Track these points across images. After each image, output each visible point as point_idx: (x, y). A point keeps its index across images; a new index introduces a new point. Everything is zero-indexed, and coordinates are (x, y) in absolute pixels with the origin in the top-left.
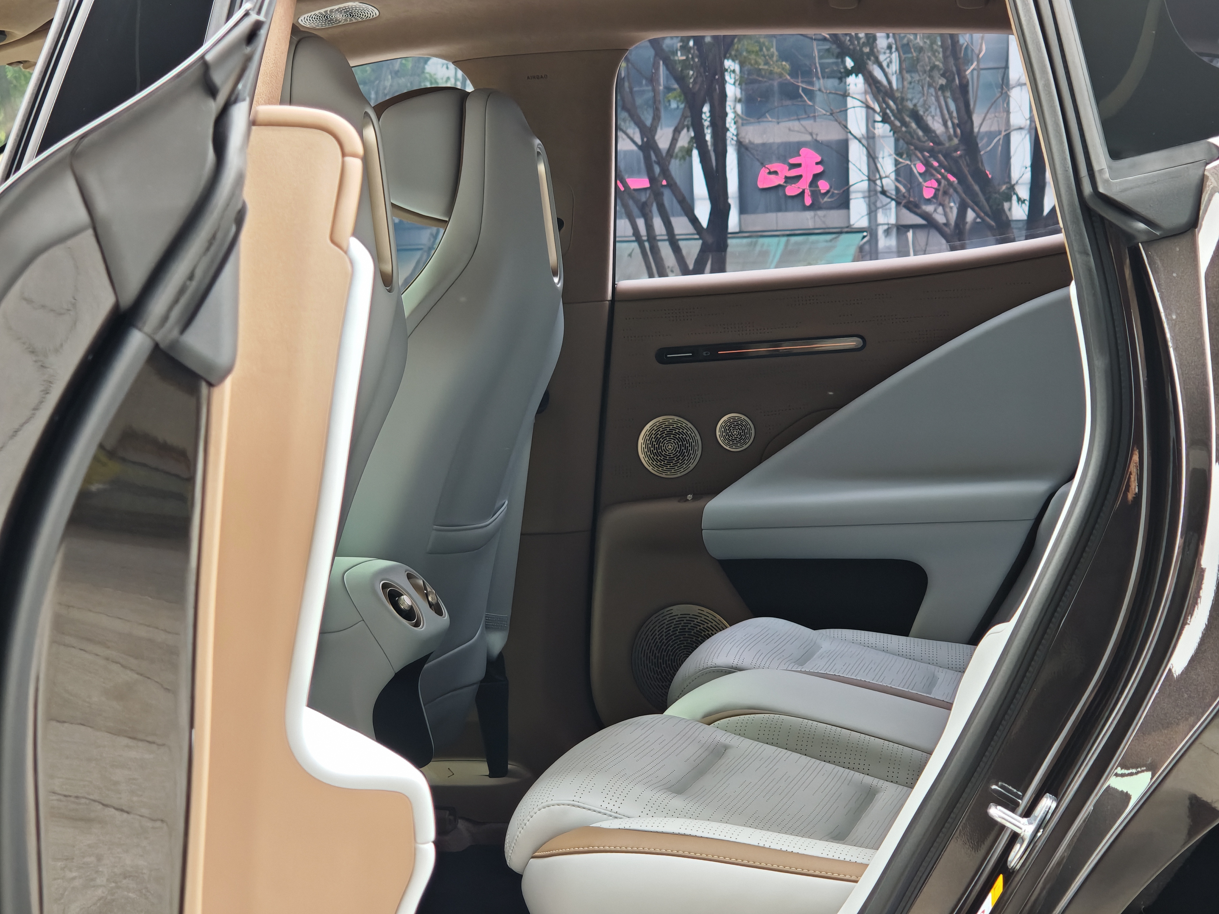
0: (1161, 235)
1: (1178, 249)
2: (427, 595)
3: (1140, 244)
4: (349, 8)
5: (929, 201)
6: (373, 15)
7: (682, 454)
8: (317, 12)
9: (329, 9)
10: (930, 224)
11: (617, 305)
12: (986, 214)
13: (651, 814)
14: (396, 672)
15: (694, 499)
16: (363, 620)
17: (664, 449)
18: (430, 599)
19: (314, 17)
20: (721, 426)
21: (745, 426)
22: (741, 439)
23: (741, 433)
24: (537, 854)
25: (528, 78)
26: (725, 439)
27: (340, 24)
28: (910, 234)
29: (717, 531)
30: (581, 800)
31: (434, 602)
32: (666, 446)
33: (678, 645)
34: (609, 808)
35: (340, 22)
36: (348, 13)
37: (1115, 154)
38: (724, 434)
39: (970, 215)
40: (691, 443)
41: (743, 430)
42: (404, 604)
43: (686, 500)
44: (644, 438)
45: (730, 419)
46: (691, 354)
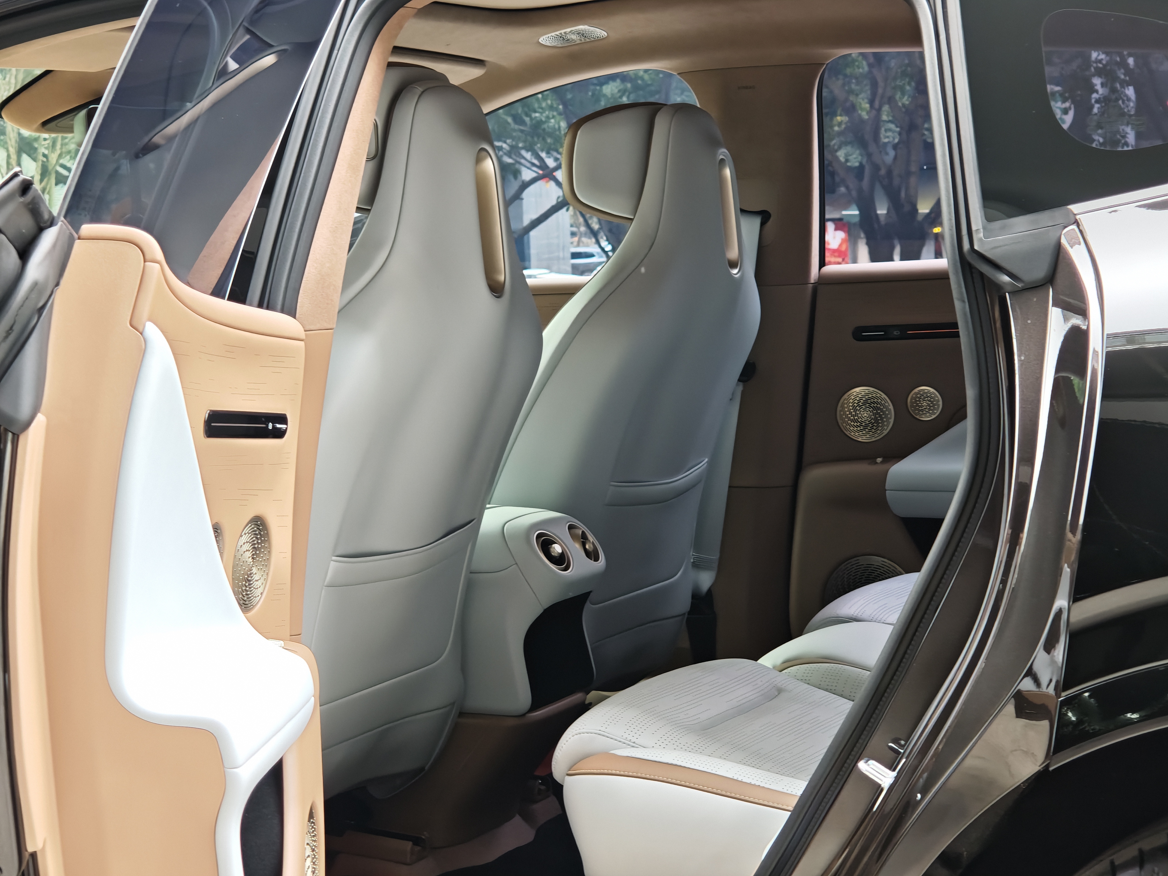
0: (1022, 286)
1: (1035, 300)
3: (1007, 294)
4: (581, 31)
6: (603, 36)
7: (877, 421)
8: (553, 34)
9: (563, 31)
11: (822, 287)
13: (663, 745)
14: (545, 608)
15: (883, 462)
16: (516, 564)
17: (860, 416)
18: (587, 547)
20: (912, 398)
21: (934, 398)
22: (928, 409)
23: (930, 404)
24: (570, 772)
25: (739, 88)
26: (915, 409)
27: (577, 43)
29: (898, 492)
30: (606, 730)
31: (592, 550)
34: (629, 739)
35: (575, 41)
36: (581, 34)
37: (989, 219)
38: (914, 405)
40: (884, 412)
41: (932, 402)
42: (557, 549)
43: (876, 463)
44: (843, 406)
45: (920, 391)
46: (883, 333)
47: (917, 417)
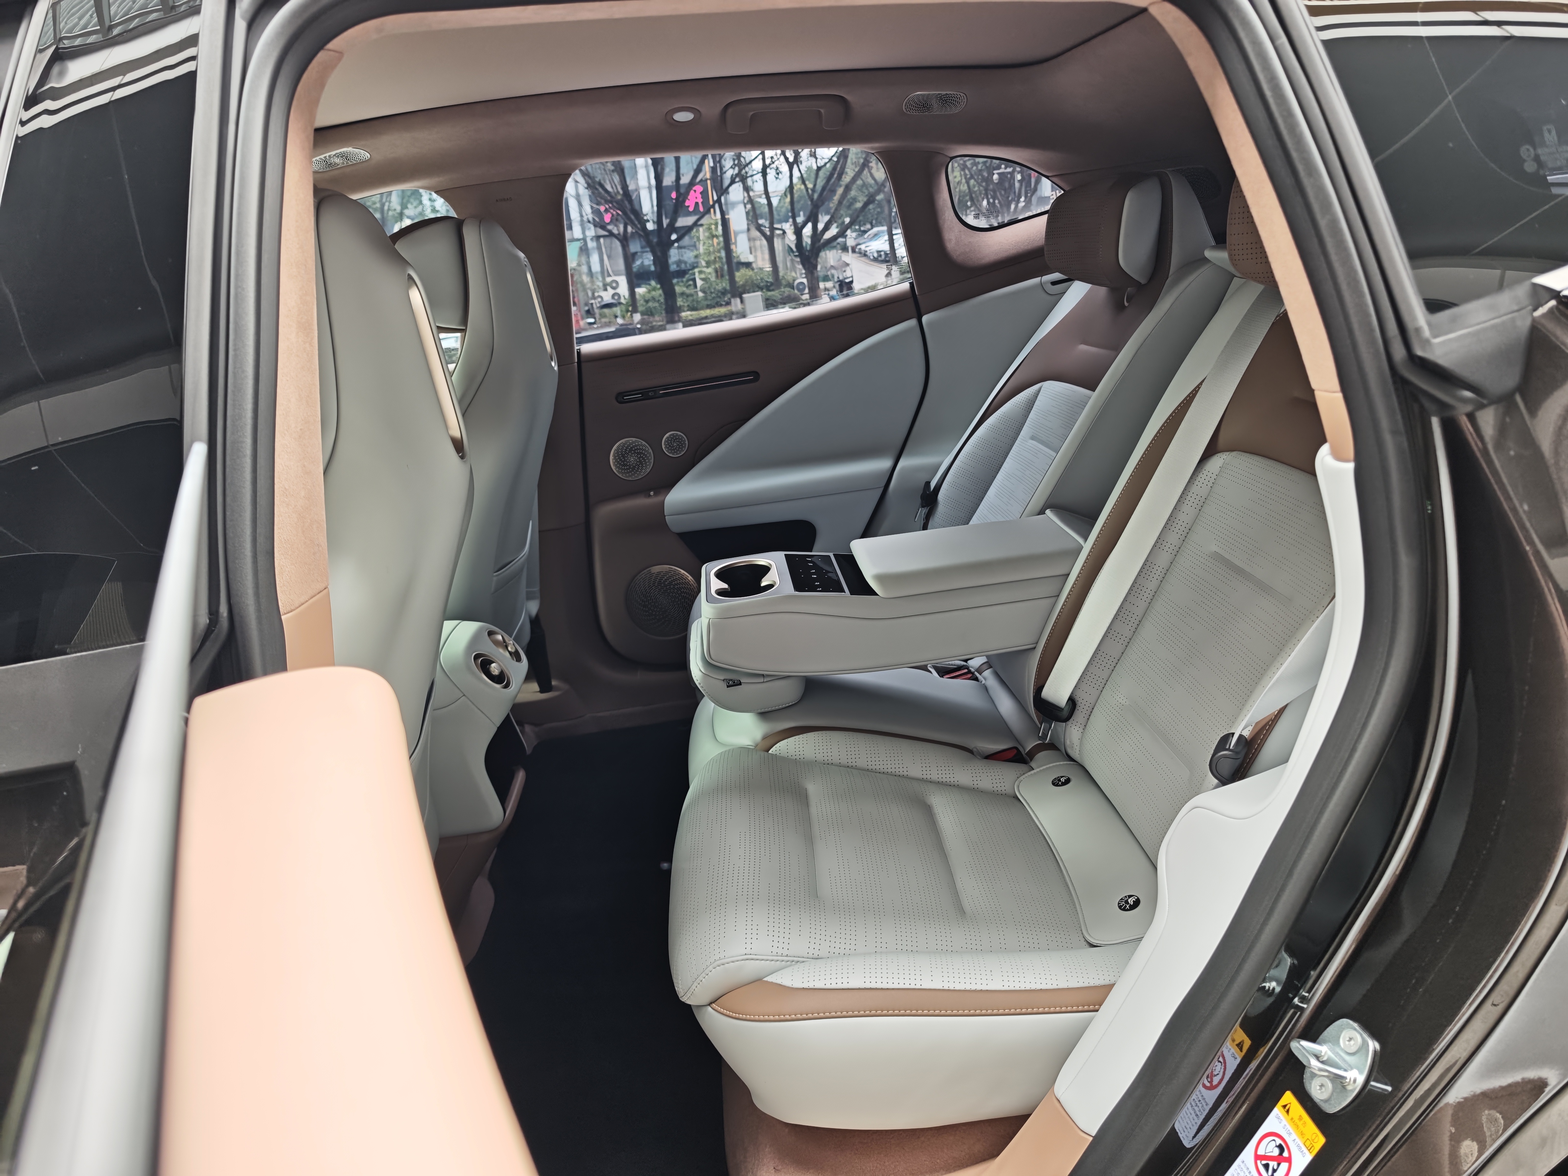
2: (506, 647)
4: (344, 153)
5: (608, 224)
6: (365, 158)
7: (641, 463)
9: (327, 155)
10: (611, 234)
11: (583, 365)
12: (639, 229)
14: (498, 726)
15: (655, 494)
16: (464, 695)
17: (628, 461)
18: (510, 649)
19: (316, 162)
20: (665, 441)
21: (682, 439)
22: (679, 448)
23: (679, 444)
25: (497, 201)
26: (669, 449)
27: (339, 166)
28: (602, 240)
29: (675, 517)
31: (513, 651)
32: (629, 459)
33: (657, 592)
35: (338, 165)
36: (344, 157)
38: (667, 446)
39: (629, 229)
40: (646, 455)
41: (680, 442)
42: (494, 669)
43: (650, 496)
44: (614, 455)
45: (670, 435)
46: (641, 395)
47: (671, 455)
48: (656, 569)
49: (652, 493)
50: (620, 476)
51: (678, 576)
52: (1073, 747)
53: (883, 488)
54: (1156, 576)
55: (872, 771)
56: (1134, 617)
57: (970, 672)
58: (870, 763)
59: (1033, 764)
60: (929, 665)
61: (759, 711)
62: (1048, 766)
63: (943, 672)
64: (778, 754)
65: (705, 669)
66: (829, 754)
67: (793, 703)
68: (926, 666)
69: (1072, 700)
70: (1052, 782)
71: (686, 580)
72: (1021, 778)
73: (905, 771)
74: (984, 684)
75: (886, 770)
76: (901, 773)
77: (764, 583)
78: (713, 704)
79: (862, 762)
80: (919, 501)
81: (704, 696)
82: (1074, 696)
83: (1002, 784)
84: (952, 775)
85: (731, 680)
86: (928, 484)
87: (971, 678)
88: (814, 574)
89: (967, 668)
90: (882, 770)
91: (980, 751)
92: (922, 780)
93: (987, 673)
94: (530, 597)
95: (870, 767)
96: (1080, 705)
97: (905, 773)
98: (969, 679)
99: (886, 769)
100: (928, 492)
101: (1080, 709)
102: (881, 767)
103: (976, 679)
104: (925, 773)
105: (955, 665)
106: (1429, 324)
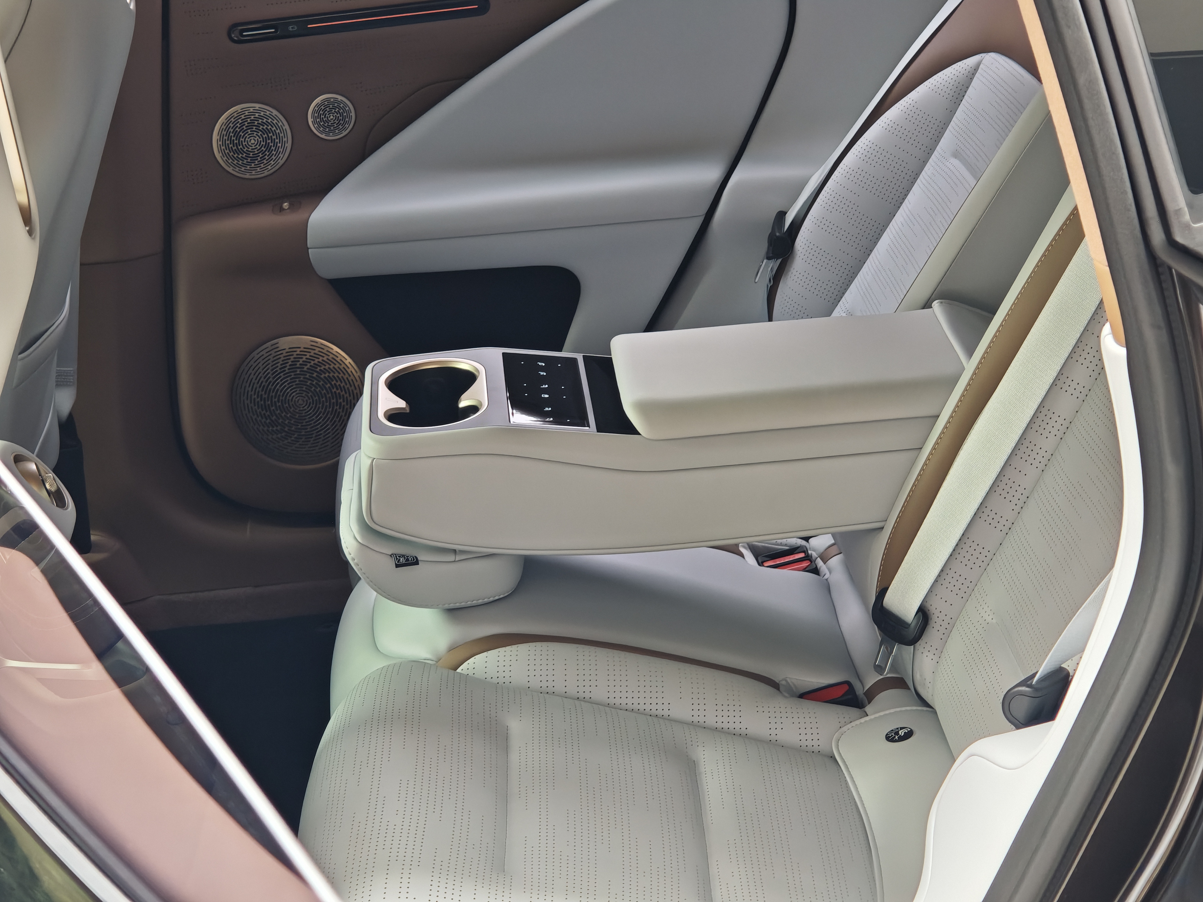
2: (43, 482)
15: (291, 207)
17: (245, 145)
20: (314, 112)
21: (344, 109)
23: (338, 117)
26: (319, 126)
29: (326, 249)
31: (54, 489)
32: (247, 141)
33: (288, 384)
38: (317, 120)
40: (278, 135)
41: (341, 114)
43: (282, 209)
44: (220, 133)
45: (324, 101)
46: (273, 30)
47: (323, 136)
48: (286, 342)
49: (286, 205)
50: (230, 170)
51: (326, 357)
52: (924, 684)
53: (702, 219)
54: (1054, 431)
55: (614, 707)
56: (1021, 490)
57: (808, 558)
58: (612, 695)
59: (868, 709)
60: (740, 545)
61: (447, 606)
62: (887, 712)
63: (766, 556)
64: (471, 674)
65: (363, 536)
66: (551, 678)
67: (502, 596)
68: (737, 545)
69: (923, 613)
70: (887, 734)
71: (341, 364)
72: (845, 729)
73: (666, 710)
74: (827, 580)
75: (636, 707)
76: (660, 713)
77: (464, 403)
78: (375, 593)
79: (600, 694)
80: (764, 246)
81: (360, 579)
82: (928, 605)
83: (815, 737)
84: (737, 719)
85: (403, 556)
86: (782, 215)
87: (807, 569)
88: (545, 391)
89: (804, 550)
90: (630, 706)
91: (793, 686)
92: (692, 724)
93: (835, 561)
94: (61, 383)
95: (612, 701)
96: (937, 620)
97: (666, 713)
98: (805, 570)
99: (636, 704)
100: (778, 234)
101: (937, 626)
102: (630, 701)
103: (816, 571)
104: (696, 713)
105: (786, 545)
106: (1190, 206)
